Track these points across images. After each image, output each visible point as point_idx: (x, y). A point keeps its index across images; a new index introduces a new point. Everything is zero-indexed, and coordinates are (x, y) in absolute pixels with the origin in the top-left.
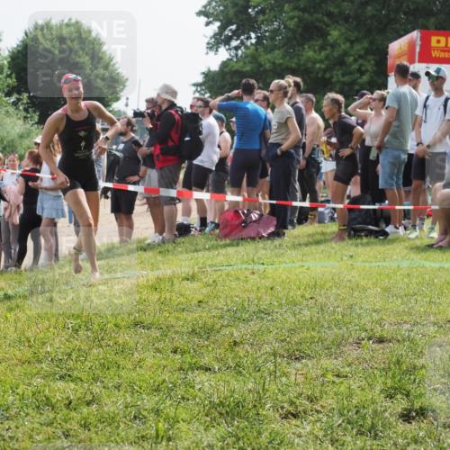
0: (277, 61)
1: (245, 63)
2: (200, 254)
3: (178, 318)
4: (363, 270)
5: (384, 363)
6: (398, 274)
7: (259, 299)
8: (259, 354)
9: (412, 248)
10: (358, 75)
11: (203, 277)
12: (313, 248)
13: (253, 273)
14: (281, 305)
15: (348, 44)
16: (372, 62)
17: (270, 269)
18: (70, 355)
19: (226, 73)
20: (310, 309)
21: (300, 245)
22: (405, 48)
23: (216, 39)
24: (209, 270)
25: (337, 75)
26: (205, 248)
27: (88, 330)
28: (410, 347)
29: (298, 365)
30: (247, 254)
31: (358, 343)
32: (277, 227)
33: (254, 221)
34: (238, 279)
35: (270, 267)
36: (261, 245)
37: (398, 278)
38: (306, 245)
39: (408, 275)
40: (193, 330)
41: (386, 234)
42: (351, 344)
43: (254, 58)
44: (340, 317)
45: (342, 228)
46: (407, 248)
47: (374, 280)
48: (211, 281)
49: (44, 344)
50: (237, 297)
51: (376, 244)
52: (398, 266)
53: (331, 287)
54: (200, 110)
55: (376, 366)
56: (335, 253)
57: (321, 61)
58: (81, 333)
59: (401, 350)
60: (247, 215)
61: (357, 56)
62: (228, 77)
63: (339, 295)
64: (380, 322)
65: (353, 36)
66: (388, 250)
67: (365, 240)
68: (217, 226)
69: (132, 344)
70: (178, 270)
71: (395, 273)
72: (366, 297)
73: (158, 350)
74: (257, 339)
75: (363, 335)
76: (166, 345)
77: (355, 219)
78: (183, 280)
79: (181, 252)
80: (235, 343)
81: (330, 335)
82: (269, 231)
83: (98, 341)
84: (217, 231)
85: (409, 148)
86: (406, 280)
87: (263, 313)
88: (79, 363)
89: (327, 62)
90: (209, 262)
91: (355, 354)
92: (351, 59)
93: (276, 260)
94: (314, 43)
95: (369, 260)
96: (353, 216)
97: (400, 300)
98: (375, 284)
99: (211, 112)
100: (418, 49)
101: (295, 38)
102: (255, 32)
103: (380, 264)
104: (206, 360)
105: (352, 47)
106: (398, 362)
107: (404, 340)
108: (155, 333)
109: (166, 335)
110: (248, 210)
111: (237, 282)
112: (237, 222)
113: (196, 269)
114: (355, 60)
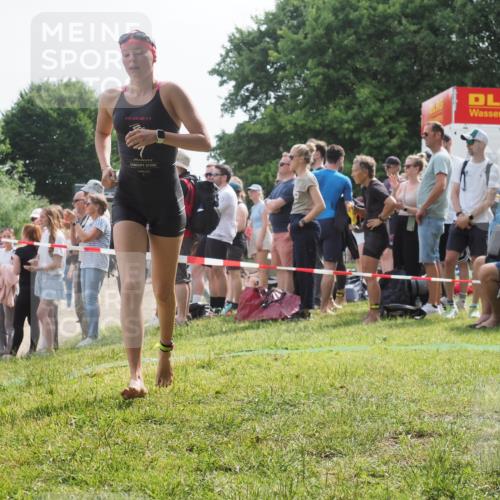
0: (299, 123)
1: (263, 125)
2: (217, 338)
3: (193, 412)
4: (398, 354)
5: (425, 460)
6: (438, 358)
7: (283, 389)
8: (284, 452)
9: (452, 329)
10: (388, 138)
11: (219, 364)
12: (342, 330)
13: (276, 359)
14: (307, 395)
15: (378, 104)
16: (404, 125)
17: (294, 355)
18: (74, 455)
19: (244, 136)
20: (340, 399)
21: (327, 326)
22: (440, 107)
23: (232, 100)
24: (227, 356)
25: (365, 138)
26: (222, 332)
27: (94, 425)
28: (452, 442)
29: (329, 464)
30: (269, 338)
31: (395, 437)
32: (301, 307)
33: (277, 301)
34: (259, 366)
35: (296, 351)
36: (284, 327)
37: (438, 364)
38: (334, 327)
39: (449, 360)
40: (211, 426)
41: (422, 313)
42: (387, 439)
43: (272, 118)
44: (374, 407)
45: (374, 307)
46: (446, 329)
47: (411, 366)
48: (229, 369)
49: (44, 442)
50: (259, 386)
51: (412, 325)
52: (438, 351)
53: (363, 375)
54: (216, 178)
55: (416, 464)
56: (367, 335)
57: (348, 122)
58: (85, 429)
59: (444, 445)
60: (268, 294)
61: (387, 117)
62: (245, 140)
63: (372, 384)
64: (419, 414)
65: (382, 94)
66: (426, 331)
67: (399, 320)
68: (235, 306)
69: (142, 441)
70: (191, 357)
71: (434, 358)
72: (403, 385)
73: (172, 449)
74: (282, 434)
75: (401, 428)
76: (180, 442)
77: (389, 296)
78: (198, 367)
79: (195, 337)
80: (258, 439)
81: (363, 429)
82: (293, 312)
83: (105, 439)
84: (235, 312)
85: (446, 217)
86: (446, 366)
87: (287, 405)
88: (84, 464)
89: (354, 123)
90: (227, 347)
91: (391, 450)
92: (381, 120)
93: (301, 344)
94: (340, 102)
95: (406, 343)
96: (386, 293)
97: (440, 388)
98: (412, 371)
99: (228, 180)
100: (454, 108)
101: (318, 96)
102: (275, 91)
103: (416, 347)
104: (225, 460)
105: (382, 107)
106: (441, 460)
107: (446, 434)
108: (169, 429)
109: (181, 432)
110: (269, 289)
111: (258, 370)
112: (257, 302)
113: (213, 357)
114: (386, 122)
